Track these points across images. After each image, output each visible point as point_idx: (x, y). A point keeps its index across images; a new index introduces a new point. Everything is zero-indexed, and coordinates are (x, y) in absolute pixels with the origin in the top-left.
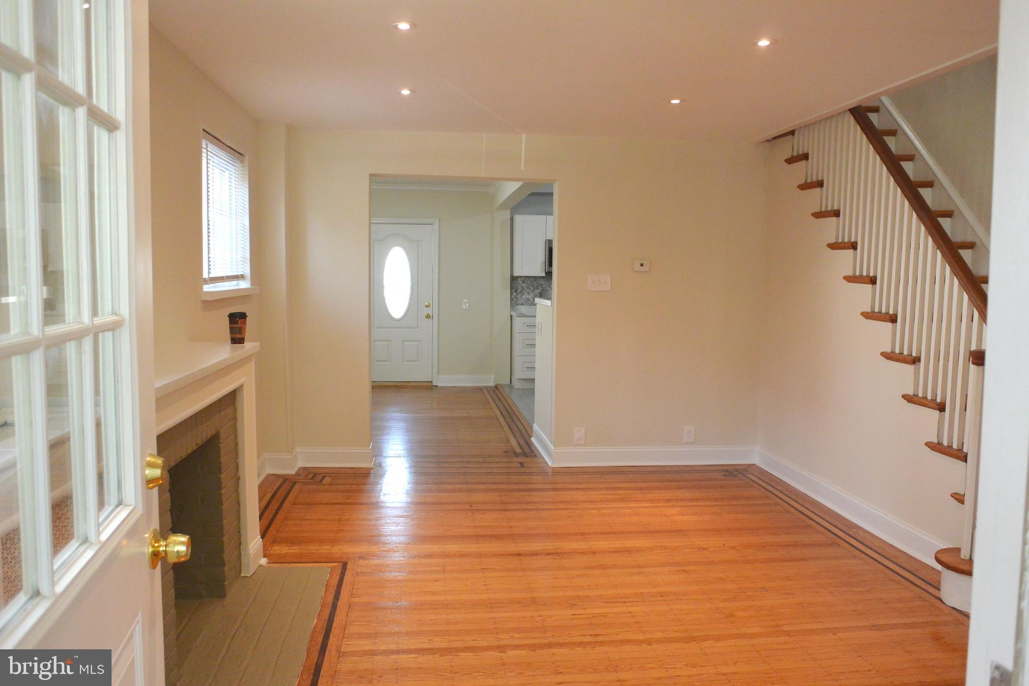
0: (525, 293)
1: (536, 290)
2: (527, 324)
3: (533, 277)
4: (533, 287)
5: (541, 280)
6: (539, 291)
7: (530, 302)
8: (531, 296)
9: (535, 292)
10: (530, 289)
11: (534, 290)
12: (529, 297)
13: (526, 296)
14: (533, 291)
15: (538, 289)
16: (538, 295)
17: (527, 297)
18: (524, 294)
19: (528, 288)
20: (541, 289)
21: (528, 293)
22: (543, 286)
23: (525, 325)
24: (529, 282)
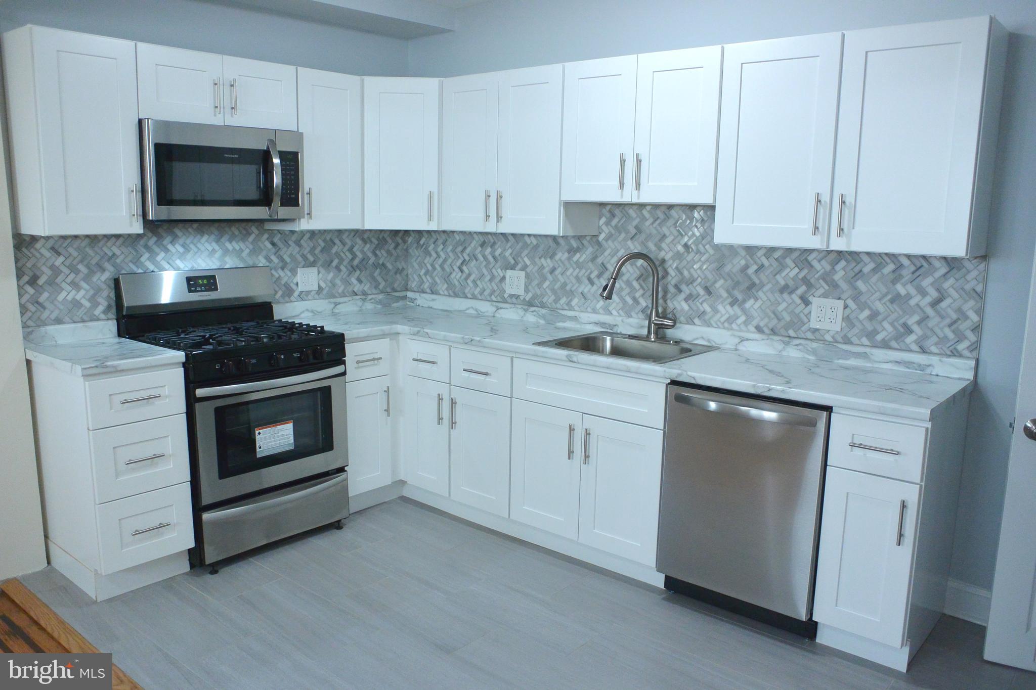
0: (64, 285)
1: (98, 274)
2: (123, 397)
3: (87, 236)
4: (87, 266)
5: (109, 244)
6: (106, 276)
7: (81, 313)
8: (82, 292)
9: (95, 279)
10: (77, 272)
11: (91, 273)
12: (78, 297)
13: (67, 294)
14: (87, 279)
15: (103, 270)
16: (104, 286)
17: (70, 298)
18: (62, 289)
19: (73, 269)
20: (112, 269)
21: (75, 285)
22: (118, 261)
23: (118, 399)
24: (75, 254)
